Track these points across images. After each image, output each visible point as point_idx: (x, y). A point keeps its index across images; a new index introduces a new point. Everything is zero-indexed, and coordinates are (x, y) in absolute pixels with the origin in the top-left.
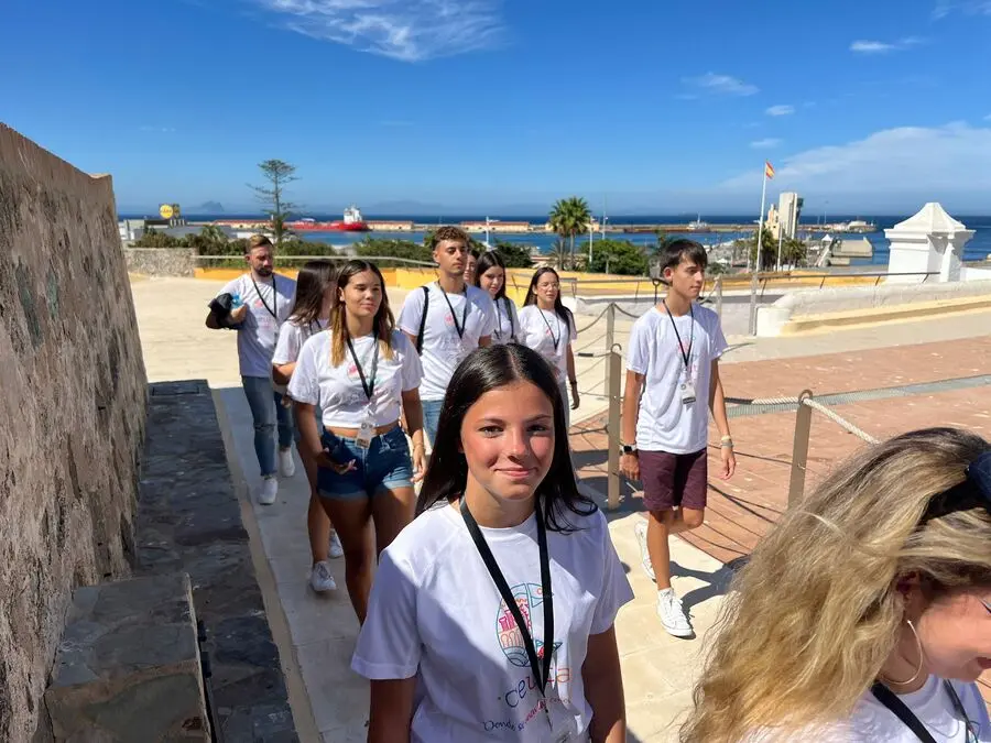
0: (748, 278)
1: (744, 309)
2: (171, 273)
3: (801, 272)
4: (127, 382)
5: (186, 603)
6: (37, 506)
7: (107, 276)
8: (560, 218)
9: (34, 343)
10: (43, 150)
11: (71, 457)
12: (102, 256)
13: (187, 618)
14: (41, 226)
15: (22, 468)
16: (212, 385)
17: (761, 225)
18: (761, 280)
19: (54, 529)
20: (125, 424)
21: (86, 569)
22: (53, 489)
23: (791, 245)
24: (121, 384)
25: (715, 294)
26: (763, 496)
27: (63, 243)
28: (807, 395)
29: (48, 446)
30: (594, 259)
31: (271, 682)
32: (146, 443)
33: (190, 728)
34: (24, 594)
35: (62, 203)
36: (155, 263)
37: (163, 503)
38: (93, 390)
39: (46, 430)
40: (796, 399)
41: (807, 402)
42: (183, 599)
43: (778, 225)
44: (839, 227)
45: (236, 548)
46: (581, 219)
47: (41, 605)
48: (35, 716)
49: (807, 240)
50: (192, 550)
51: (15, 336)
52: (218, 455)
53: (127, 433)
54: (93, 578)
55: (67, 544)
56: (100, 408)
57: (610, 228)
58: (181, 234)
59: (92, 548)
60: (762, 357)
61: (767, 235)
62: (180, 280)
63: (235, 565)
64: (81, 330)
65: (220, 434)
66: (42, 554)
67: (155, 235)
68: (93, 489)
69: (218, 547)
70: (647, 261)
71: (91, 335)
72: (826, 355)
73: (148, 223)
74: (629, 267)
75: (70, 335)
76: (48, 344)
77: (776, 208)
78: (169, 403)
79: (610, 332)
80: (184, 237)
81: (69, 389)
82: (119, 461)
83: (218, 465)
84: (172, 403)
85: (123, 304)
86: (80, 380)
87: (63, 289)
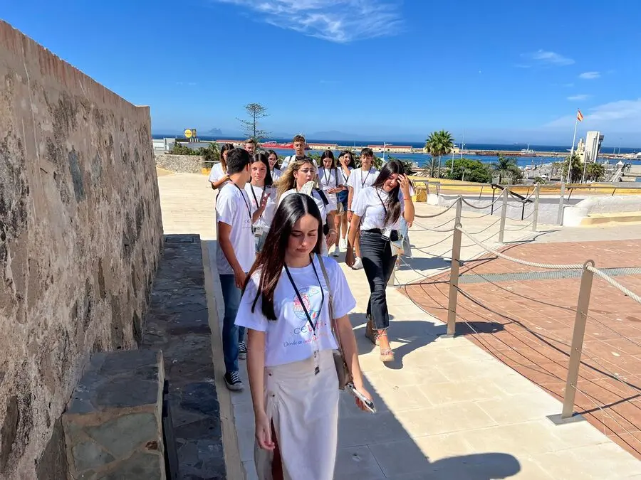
0: (559, 187)
1: (556, 207)
2: (187, 170)
3: (599, 184)
4: (148, 231)
5: (157, 368)
6: (70, 298)
7: (139, 166)
8: (432, 144)
9: (78, 200)
10: (99, 85)
11: (101, 273)
12: (137, 154)
13: (156, 378)
14: (92, 129)
15: (60, 273)
16: (201, 238)
17: (572, 153)
18: (569, 189)
19: (82, 314)
20: (143, 257)
21: (104, 342)
22: (83, 290)
23: (593, 167)
24: (142, 232)
25: (533, 197)
26: (557, 334)
27: (108, 142)
28: (590, 263)
29: (82, 263)
30: (454, 171)
31: (212, 425)
32: (157, 270)
33: (150, 448)
34: (52, 353)
35: (109, 117)
36: (179, 164)
37: (163, 307)
38: (122, 234)
39: (82, 253)
40: (582, 266)
41: (590, 268)
42: (156, 366)
43: (584, 153)
44: (629, 156)
45: (203, 338)
46: (447, 145)
47: (65, 360)
48: (51, 430)
49: (605, 164)
50: (176, 338)
51: (64, 193)
52: (199, 280)
53: (144, 262)
54: (107, 347)
55: (91, 324)
56: (125, 245)
57: (466, 151)
58: (196, 148)
59: (110, 330)
60: (565, 240)
61: (575, 160)
62: (192, 175)
63: (200, 349)
64: (116, 196)
65: (203, 268)
66: (70, 329)
67: (181, 147)
68: (115, 294)
69: (192, 337)
70: (490, 174)
71: (124, 200)
72: (613, 241)
73: (177, 140)
74: (478, 176)
75: (108, 199)
76: (89, 201)
77: (584, 142)
78: (174, 247)
79: (458, 217)
80: (197, 149)
81: (103, 230)
82: (136, 279)
83: (198, 287)
84: (177, 248)
85: (150, 184)
86: (112, 228)
87: (105, 169)
